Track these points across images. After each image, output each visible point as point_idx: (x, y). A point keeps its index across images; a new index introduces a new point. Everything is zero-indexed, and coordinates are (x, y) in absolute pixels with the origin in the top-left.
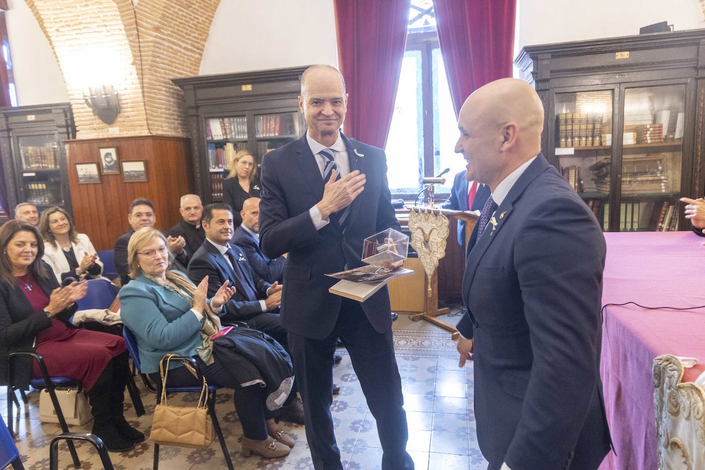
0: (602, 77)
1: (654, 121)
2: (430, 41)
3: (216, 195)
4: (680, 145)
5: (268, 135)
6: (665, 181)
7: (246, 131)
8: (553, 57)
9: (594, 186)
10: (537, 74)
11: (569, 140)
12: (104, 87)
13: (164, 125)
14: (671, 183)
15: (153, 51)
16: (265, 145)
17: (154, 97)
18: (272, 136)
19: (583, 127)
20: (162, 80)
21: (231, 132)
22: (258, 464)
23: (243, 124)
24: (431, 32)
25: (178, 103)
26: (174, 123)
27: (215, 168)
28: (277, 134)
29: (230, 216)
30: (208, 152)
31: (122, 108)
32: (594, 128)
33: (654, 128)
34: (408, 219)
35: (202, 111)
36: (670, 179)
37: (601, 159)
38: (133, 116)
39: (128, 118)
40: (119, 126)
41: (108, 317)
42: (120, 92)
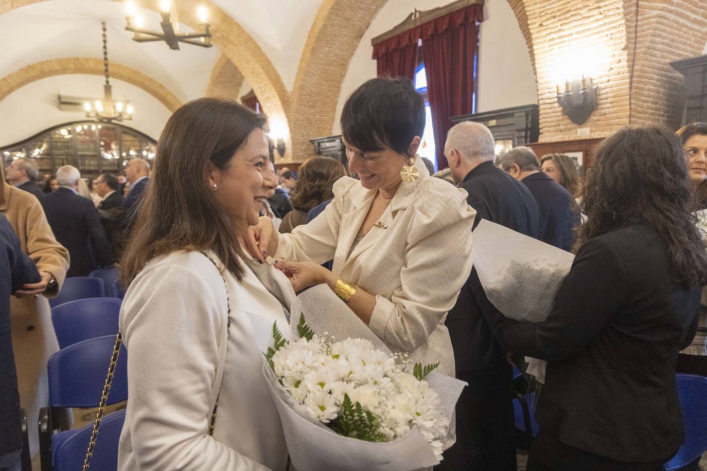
12: (584, 81)
15: (655, 29)
17: (643, 88)
31: (598, 104)
38: (612, 113)
39: (604, 116)
40: (591, 126)
42: (600, 86)
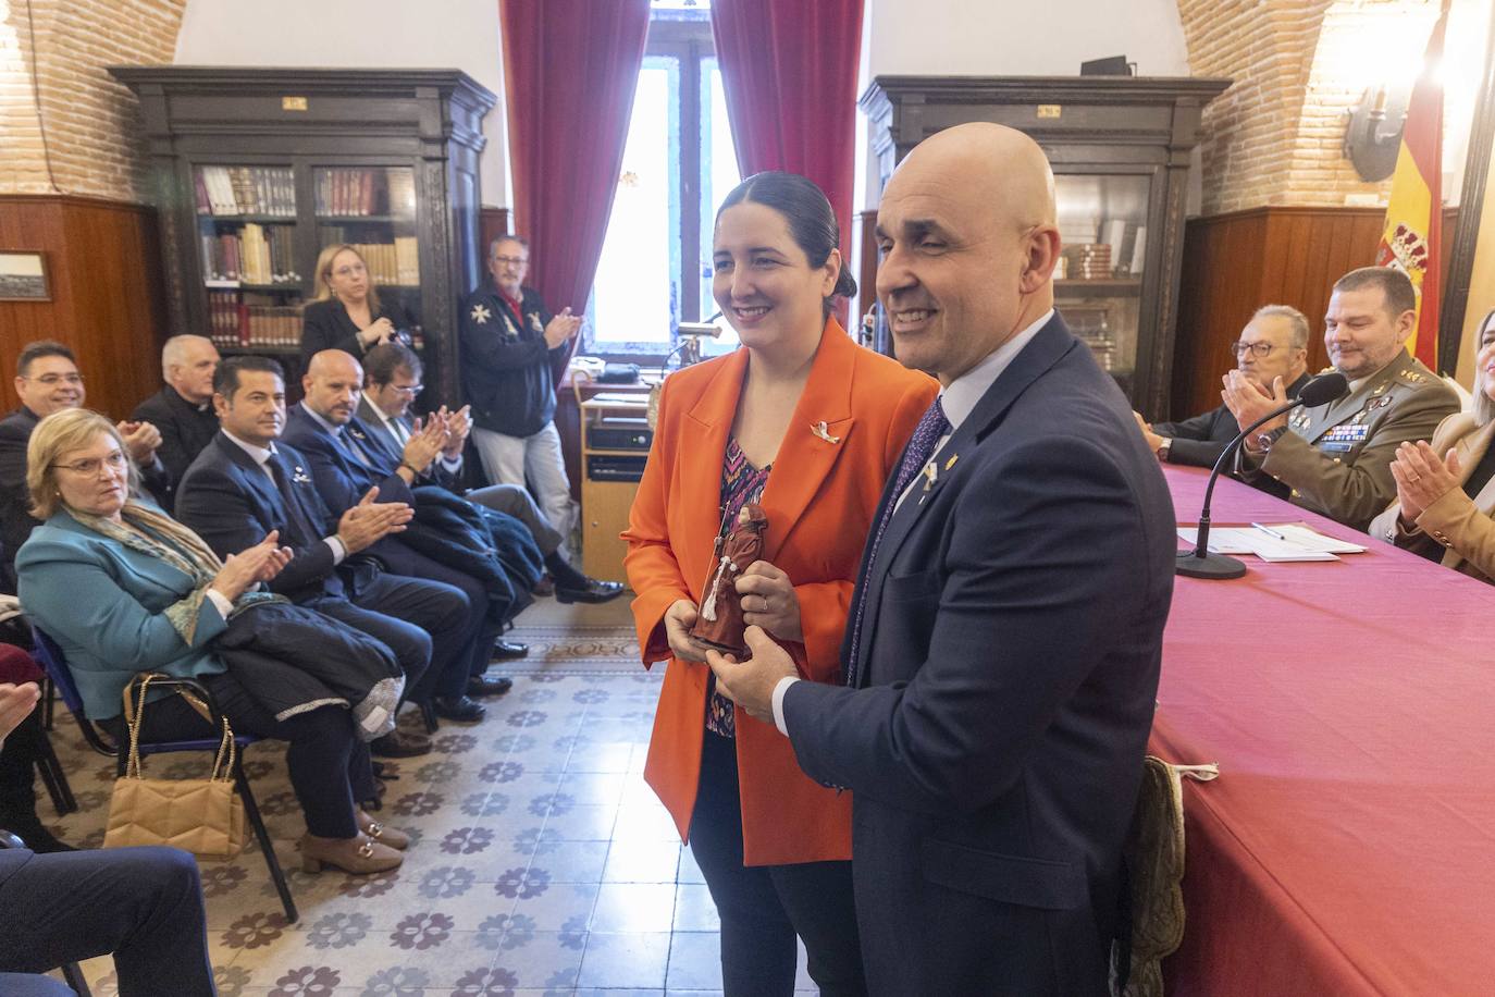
1: (1099, 238)
2: (697, 40)
3: (221, 338)
4: (1137, 286)
5: (344, 212)
6: (1111, 350)
7: (293, 201)
8: (929, 101)
10: (898, 131)
13: (90, 171)
14: (1121, 354)
16: (337, 233)
17: (66, 106)
18: (354, 217)
20: (85, 66)
21: (257, 200)
23: (286, 182)
24: (701, 22)
25: (124, 124)
26: (114, 169)
27: (217, 279)
28: (365, 212)
29: (279, 385)
30: (200, 240)
33: (1095, 251)
34: (646, 405)
35: (182, 147)
36: (1120, 347)
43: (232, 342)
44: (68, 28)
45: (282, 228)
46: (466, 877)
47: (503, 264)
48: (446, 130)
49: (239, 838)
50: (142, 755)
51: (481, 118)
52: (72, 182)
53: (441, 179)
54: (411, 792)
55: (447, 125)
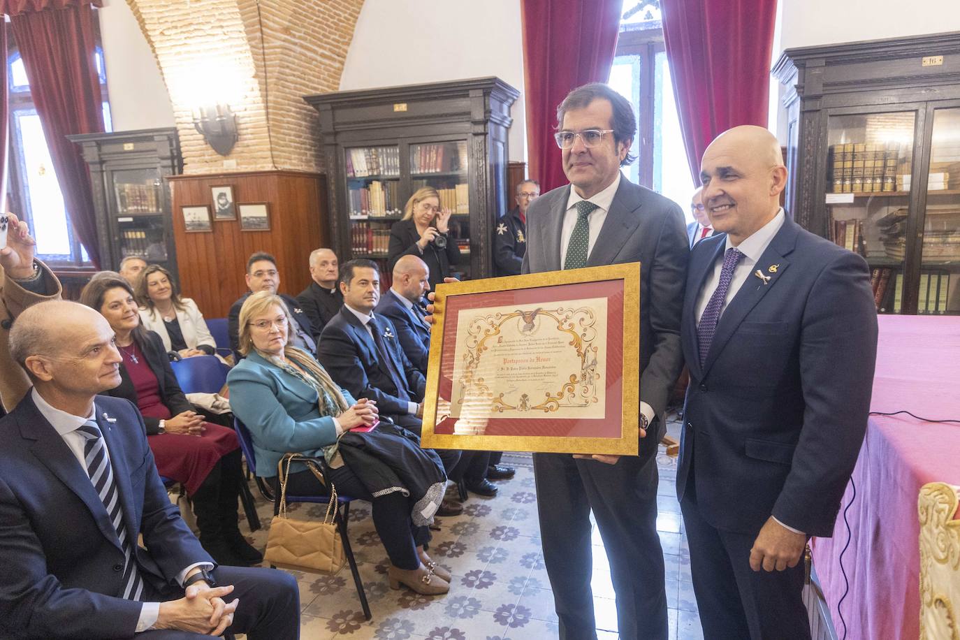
0: (900, 93)
2: (653, 42)
3: (357, 249)
5: (426, 171)
7: (398, 166)
8: (828, 64)
9: (883, 248)
10: (803, 87)
11: (848, 183)
12: (218, 107)
13: (293, 156)
15: (281, 60)
17: (281, 120)
18: (432, 173)
19: (869, 164)
20: (292, 97)
21: (378, 168)
22: (399, 600)
23: (394, 155)
24: (655, 29)
25: (312, 128)
26: (306, 154)
27: (356, 214)
29: (375, 276)
30: (348, 192)
31: (239, 135)
32: (885, 166)
35: (340, 138)
37: (893, 210)
38: (254, 145)
39: (248, 148)
40: (237, 158)
41: (217, 403)
42: (238, 114)
43: (363, 251)
44: (284, 76)
45: (392, 182)
46: (476, 605)
47: (524, 198)
48: (487, 115)
49: (338, 561)
50: (288, 503)
51: (509, 107)
52: (284, 163)
53: (483, 147)
54: (447, 541)
55: (488, 112)
